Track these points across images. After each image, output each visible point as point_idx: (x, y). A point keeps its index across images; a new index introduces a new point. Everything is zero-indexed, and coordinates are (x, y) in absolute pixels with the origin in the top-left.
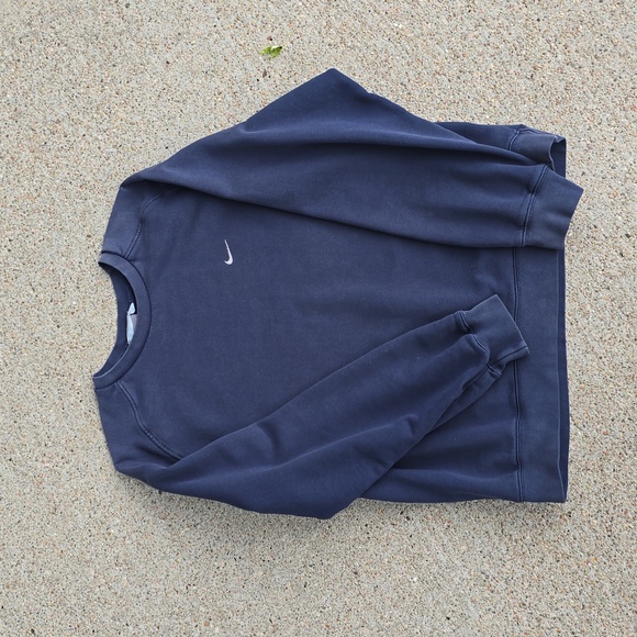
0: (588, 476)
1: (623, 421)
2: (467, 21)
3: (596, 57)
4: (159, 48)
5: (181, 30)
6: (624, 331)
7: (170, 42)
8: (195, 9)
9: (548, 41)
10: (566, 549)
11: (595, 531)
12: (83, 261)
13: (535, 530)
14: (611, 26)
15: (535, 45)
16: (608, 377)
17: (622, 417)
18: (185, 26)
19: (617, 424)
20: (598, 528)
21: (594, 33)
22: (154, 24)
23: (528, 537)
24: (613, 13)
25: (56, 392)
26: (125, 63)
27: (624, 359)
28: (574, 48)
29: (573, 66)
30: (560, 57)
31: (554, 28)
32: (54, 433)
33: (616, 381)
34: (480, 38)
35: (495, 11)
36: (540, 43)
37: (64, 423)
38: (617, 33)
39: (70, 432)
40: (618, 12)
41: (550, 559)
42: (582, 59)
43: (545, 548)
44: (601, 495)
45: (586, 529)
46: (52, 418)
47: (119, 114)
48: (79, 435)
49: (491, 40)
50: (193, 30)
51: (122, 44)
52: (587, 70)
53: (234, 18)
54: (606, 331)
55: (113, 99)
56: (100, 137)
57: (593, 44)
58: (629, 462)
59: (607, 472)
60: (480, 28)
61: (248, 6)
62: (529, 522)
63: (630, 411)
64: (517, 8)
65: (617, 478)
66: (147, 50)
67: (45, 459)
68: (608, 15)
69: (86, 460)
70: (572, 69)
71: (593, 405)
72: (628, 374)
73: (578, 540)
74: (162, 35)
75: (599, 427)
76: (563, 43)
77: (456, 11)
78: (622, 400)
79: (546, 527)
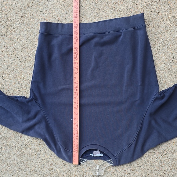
0: (145, 11)
1: (127, 6)
2: (29, 78)
3: (32, 41)
4: (52, 167)
5: (46, 162)
6: (102, 13)
7: (50, 164)
8: (39, 158)
9: (30, 55)
10: (168, 11)
13: (166, 21)
14: (24, 40)
15: (32, 58)
16: (116, 14)
17: (126, 7)
18: (44, 160)
19: (128, 8)
20: (160, 4)
21: (26, 43)
22: (46, 171)
23: (168, 22)
24: (20, 40)
27: (110, 11)
28: (31, 48)
29: (35, 47)
31: (27, 54)
33: (116, 11)
35: (25, 71)
38: (25, 38)
40: (20, 39)
41: (173, 15)
42: (33, 45)
43: (170, 17)
44: (150, 6)
45: (161, 7)
50: (45, 158)
53: (40, 146)
54: (103, 18)
57: (29, 43)
58: (138, 2)
59: (143, 6)
60: (30, 74)
61: (36, 142)
62: (164, 23)
63: (124, 5)
64: (23, 66)
65: (144, 3)
66: (53, 171)
68: (21, 41)
72: (114, 9)
73: (165, 9)
74: (48, 167)
75: (130, 12)
76: (30, 51)
77: (27, 82)
78: (121, 8)
79: (164, 18)
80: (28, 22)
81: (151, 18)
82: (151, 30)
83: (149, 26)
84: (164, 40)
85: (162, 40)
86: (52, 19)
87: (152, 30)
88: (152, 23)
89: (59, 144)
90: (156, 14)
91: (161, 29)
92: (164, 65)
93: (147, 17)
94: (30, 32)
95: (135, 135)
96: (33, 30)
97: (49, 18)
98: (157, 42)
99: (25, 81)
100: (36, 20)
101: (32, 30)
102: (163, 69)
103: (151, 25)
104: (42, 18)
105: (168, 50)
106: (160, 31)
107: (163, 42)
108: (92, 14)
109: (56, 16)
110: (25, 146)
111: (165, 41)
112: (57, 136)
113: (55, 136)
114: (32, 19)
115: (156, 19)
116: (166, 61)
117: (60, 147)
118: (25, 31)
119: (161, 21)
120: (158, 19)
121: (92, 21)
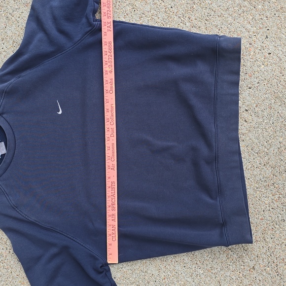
0: (258, 245)
1: (269, 210)
2: (134, 16)
3: (206, 20)
6: (258, 161)
9: (179, 17)
11: (270, 274)
13: (237, 281)
14: (210, 2)
15: (173, 21)
16: (255, 188)
19: (266, 213)
20: (270, 272)
21: (202, 8)
27: (261, 177)
28: (194, 18)
29: (195, 27)
30: (188, 24)
31: (181, 10)
33: (260, 189)
34: (143, 23)
35: (148, 8)
36: (175, 19)
38: (214, 5)
42: (199, 23)
44: (268, 253)
45: (264, 274)
49: (150, 23)
52: (203, 28)
53: (11, 42)
54: (248, 164)
57: (203, 13)
58: (278, 232)
59: (268, 240)
60: (142, 18)
61: (18, 34)
62: (233, 277)
63: (272, 204)
64: (159, 3)
65: (274, 242)
71: (251, 206)
72: (265, 184)
73: (262, 281)
75: (257, 216)
76: (188, 16)
77: (128, 12)
78: (266, 199)
79: (243, 278)
80: (245, 9)
81: (244, 255)
82: (222, 253)
83: (230, 251)
84: (203, 276)
85: (202, 272)
86: (251, 60)
87: (222, 255)
88: (235, 256)
89: (13, 81)
90: (252, 264)
91: (222, 272)
92: (156, 273)
93: (246, 248)
94: (226, 16)
95: (33, 218)
96: (229, 22)
97: (252, 53)
98: (198, 262)
99: (129, 8)
100: (249, 27)
101: (230, 19)
102: (149, 272)
103: (232, 253)
104: (254, 38)
105: (182, 282)
106: (219, 270)
107: (198, 273)
108: (256, 141)
109: (256, 69)
110: (11, 12)
111: (199, 278)
112: (27, 75)
113: (28, 72)
114: (251, 18)
115: (243, 264)
116: (163, 277)
117: (9, 81)
118: (228, 4)
119: (238, 272)
120: (242, 267)
121: (243, 141)
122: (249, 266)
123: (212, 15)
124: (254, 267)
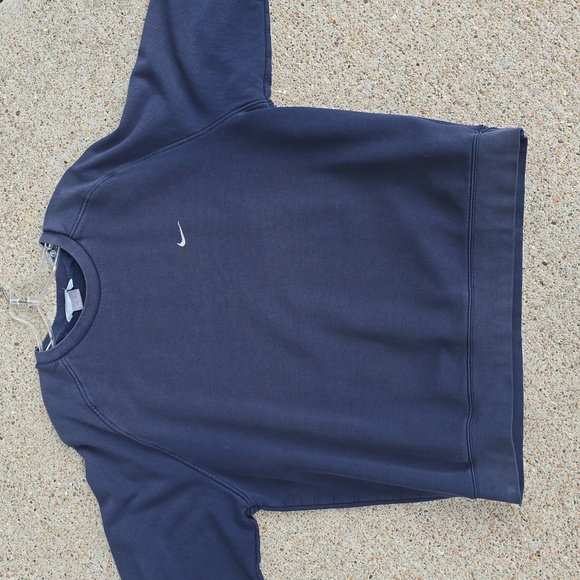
0: (549, 512)
1: (575, 451)
2: (348, 77)
3: (481, 92)
4: (55, 149)
5: (73, 129)
6: (559, 359)
7: (64, 142)
8: (84, 106)
9: (431, 84)
11: (568, 568)
12: (15, 370)
13: (507, 575)
14: (490, 60)
15: (418, 90)
16: (552, 408)
17: (572, 447)
18: (77, 124)
19: (569, 455)
20: (569, 564)
21: (475, 69)
22: (46, 127)
24: (489, 46)
25: (9, 504)
26: (25, 169)
27: (564, 388)
28: (458, 86)
29: (459, 104)
30: (445, 98)
31: (435, 70)
32: (14, 546)
33: (560, 411)
34: (364, 91)
35: (374, 63)
36: (423, 86)
37: (22, 535)
38: (497, 65)
39: (29, 542)
40: (494, 45)
42: (467, 96)
44: (567, 529)
45: (558, 566)
46: (10, 531)
47: (27, 220)
48: (39, 544)
49: (376, 91)
50: (84, 127)
51: (18, 151)
52: (474, 106)
54: (541, 362)
55: (19, 206)
56: (12, 245)
57: (476, 79)
59: (568, 505)
60: (362, 82)
62: (499, 567)
64: (394, 56)
66: (44, 154)
67: (10, 573)
68: (485, 49)
69: (49, 568)
70: (459, 108)
71: (541, 440)
72: (571, 402)
74: (56, 137)
75: (551, 460)
76: (447, 83)
77: (336, 68)
78: (569, 429)
79: (518, 570)
80: (555, 76)
81: (522, 528)
82: (481, 521)
83: (496, 519)
84: (442, 561)
85: (442, 553)
86: (560, 172)
87: (480, 526)
88: (505, 528)
90: (535, 546)
91: (479, 557)
92: (357, 547)
93: (527, 516)
94: (518, 86)
96: (524, 98)
97: (562, 159)
98: (436, 535)
99: (338, 62)
100: (560, 109)
101: (525, 93)
102: (344, 544)
103: (500, 523)
104: (568, 132)
105: (405, 569)
106: (474, 552)
107: (435, 555)
108: (560, 321)
109: (567, 188)
110: (124, 55)
111: (436, 563)
114: (565, 93)
115: (518, 545)
116: (370, 555)
118: (523, 65)
119: (509, 559)
120: (517, 550)
121: (535, 319)
122: (530, 550)
123: (492, 83)
124: (538, 552)
